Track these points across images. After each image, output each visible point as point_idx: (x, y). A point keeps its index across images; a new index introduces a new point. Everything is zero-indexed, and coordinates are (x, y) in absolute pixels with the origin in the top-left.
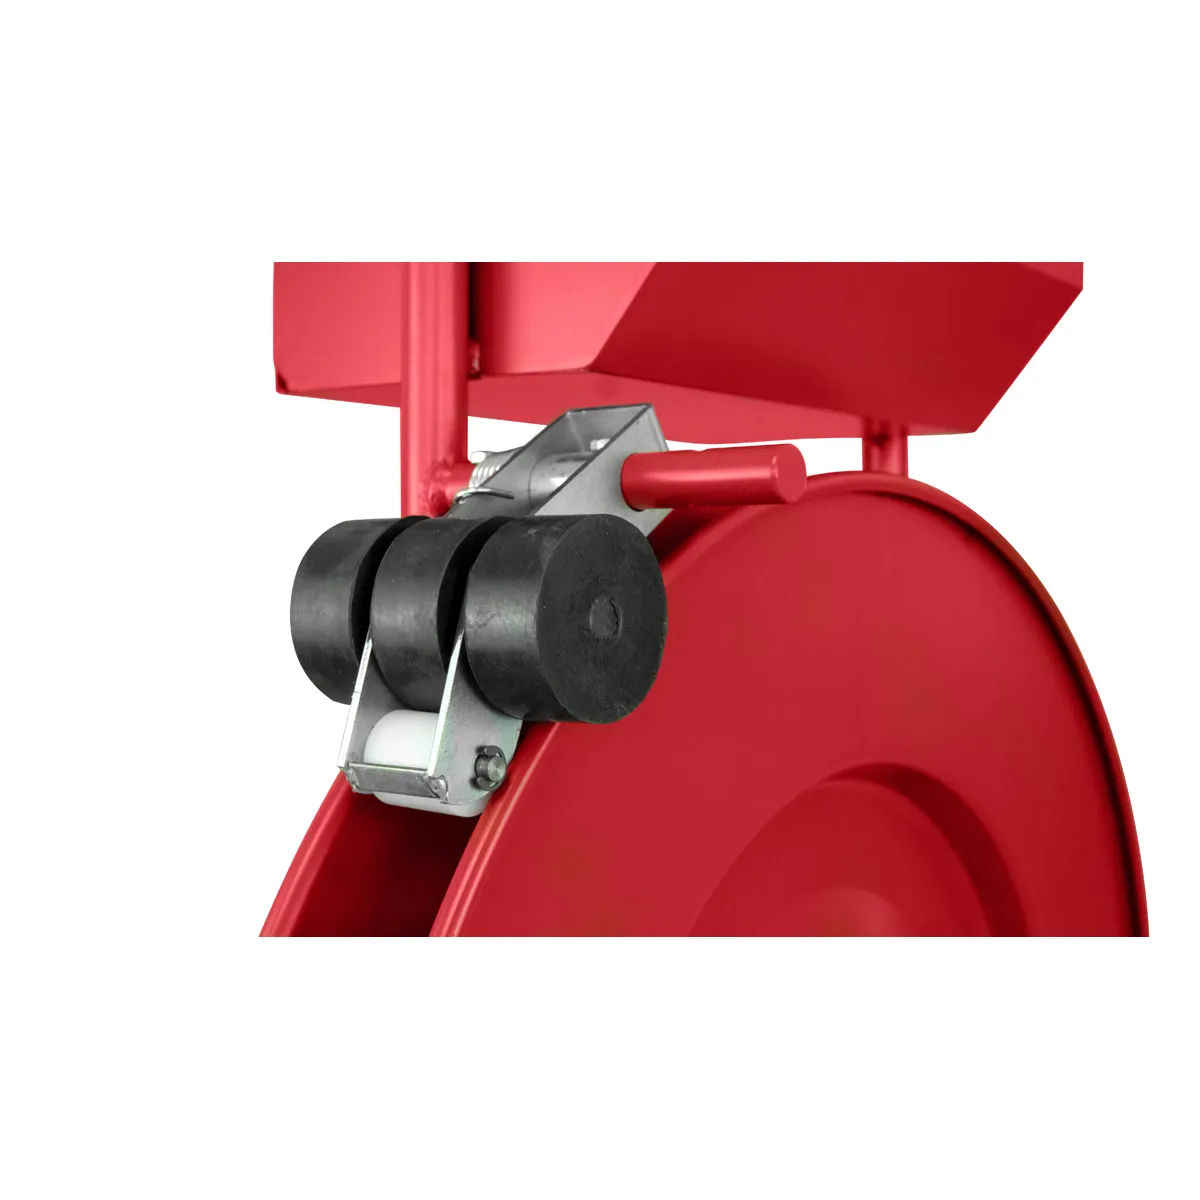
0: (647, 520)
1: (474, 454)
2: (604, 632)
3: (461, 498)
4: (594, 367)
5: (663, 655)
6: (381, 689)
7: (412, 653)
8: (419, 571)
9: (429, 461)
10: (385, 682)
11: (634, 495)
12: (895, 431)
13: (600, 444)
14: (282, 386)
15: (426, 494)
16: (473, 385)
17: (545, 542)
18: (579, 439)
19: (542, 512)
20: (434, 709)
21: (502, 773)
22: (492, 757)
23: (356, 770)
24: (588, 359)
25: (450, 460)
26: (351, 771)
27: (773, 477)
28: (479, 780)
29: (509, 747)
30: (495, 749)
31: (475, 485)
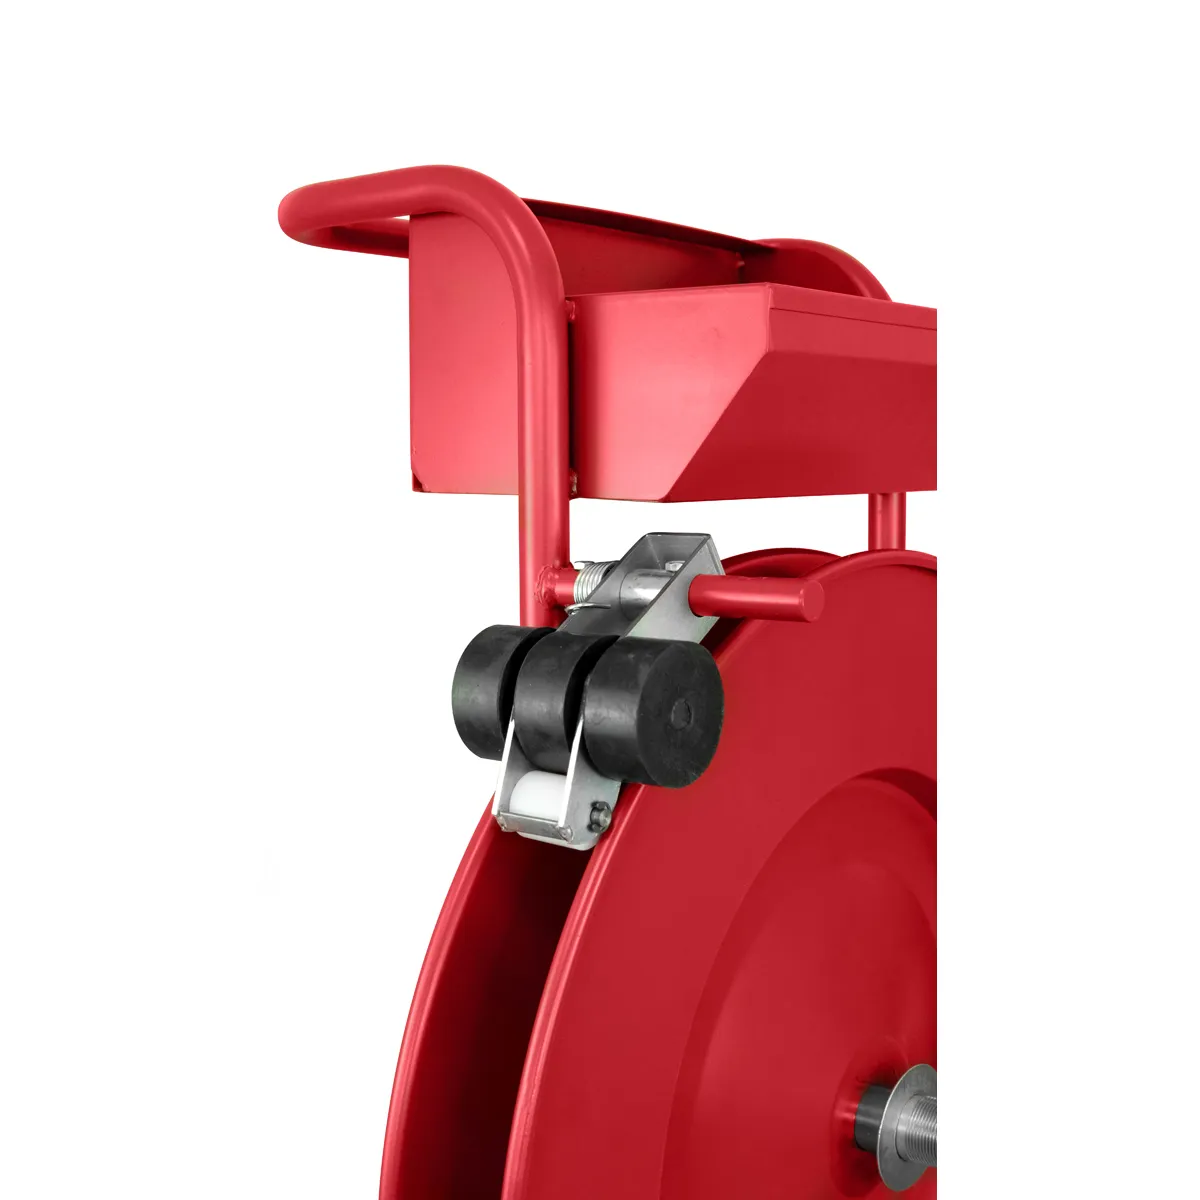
0: (706, 624)
2: (681, 724)
3: (572, 611)
4: (670, 496)
5: (721, 735)
6: (520, 757)
8: (550, 677)
9: (542, 564)
10: (523, 752)
11: (698, 607)
13: (673, 566)
14: (418, 486)
15: (541, 591)
17: (641, 667)
18: (656, 558)
20: (564, 774)
21: (609, 821)
22: (602, 809)
23: (506, 818)
24: (663, 494)
25: (557, 563)
26: (501, 818)
27: (800, 605)
28: (593, 826)
29: (612, 801)
30: (605, 803)
31: (582, 589)
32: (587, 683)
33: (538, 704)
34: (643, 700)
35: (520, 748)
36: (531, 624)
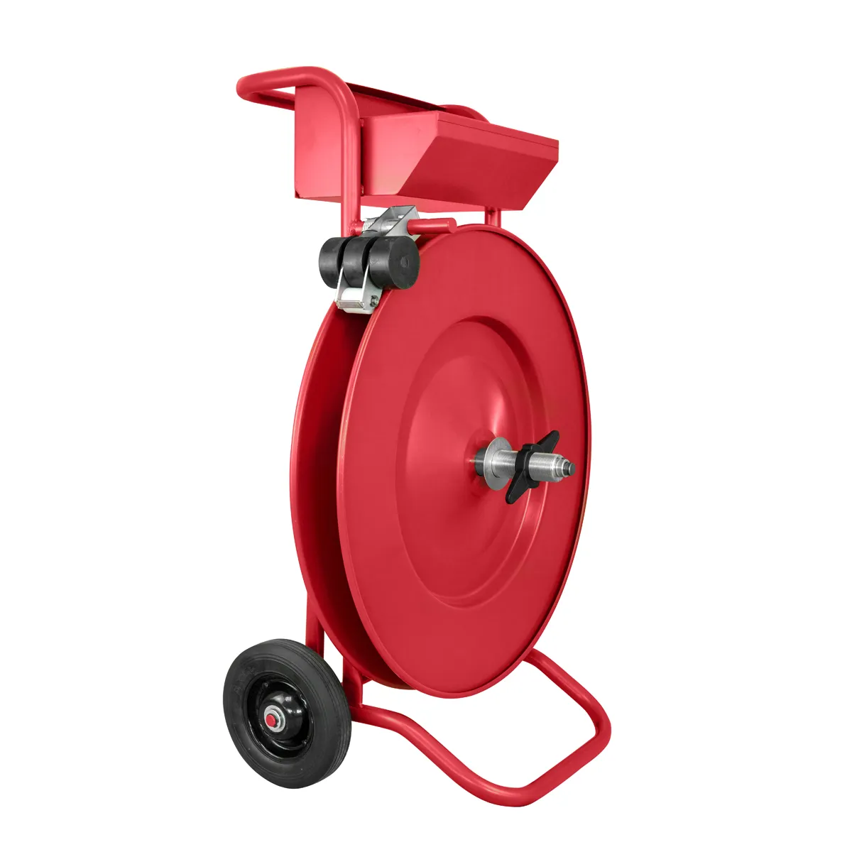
0: (415, 237)
1: (362, 219)
2: (404, 266)
3: (363, 231)
4: (398, 194)
6: (345, 282)
7: (355, 272)
8: (356, 251)
9: (350, 221)
11: (411, 231)
12: (496, 210)
13: (401, 217)
14: (297, 195)
15: (349, 230)
16: (362, 198)
17: (390, 243)
18: (394, 215)
19: (387, 235)
20: (361, 287)
21: (377, 303)
22: (375, 298)
23: (340, 302)
24: (397, 192)
25: (356, 220)
26: (338, 303)
27: (448, 227)
28: (372, 305)
29: (379, 296)
30: (376, 296)
31: (365, 228)
32: (370, 251)
33: (352, 262)
34: (390, 257)
35: (345, 279)
36: (345, 236)
